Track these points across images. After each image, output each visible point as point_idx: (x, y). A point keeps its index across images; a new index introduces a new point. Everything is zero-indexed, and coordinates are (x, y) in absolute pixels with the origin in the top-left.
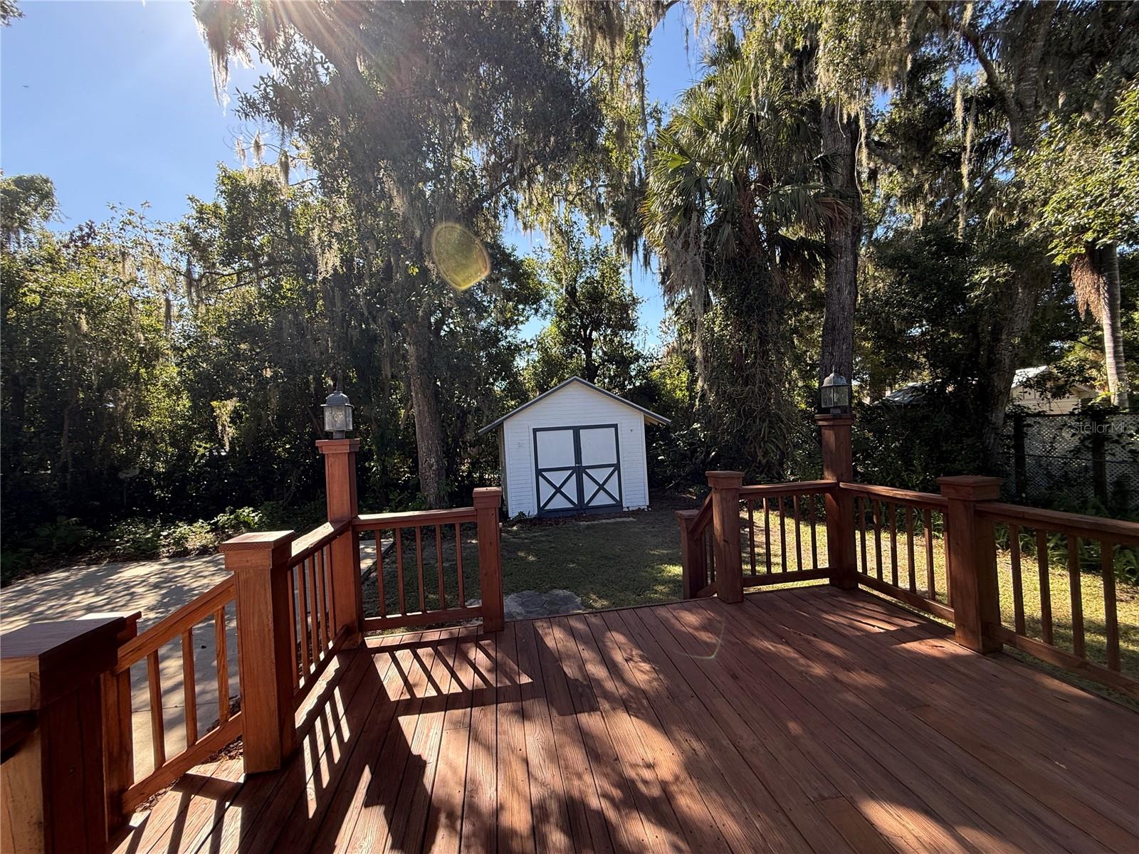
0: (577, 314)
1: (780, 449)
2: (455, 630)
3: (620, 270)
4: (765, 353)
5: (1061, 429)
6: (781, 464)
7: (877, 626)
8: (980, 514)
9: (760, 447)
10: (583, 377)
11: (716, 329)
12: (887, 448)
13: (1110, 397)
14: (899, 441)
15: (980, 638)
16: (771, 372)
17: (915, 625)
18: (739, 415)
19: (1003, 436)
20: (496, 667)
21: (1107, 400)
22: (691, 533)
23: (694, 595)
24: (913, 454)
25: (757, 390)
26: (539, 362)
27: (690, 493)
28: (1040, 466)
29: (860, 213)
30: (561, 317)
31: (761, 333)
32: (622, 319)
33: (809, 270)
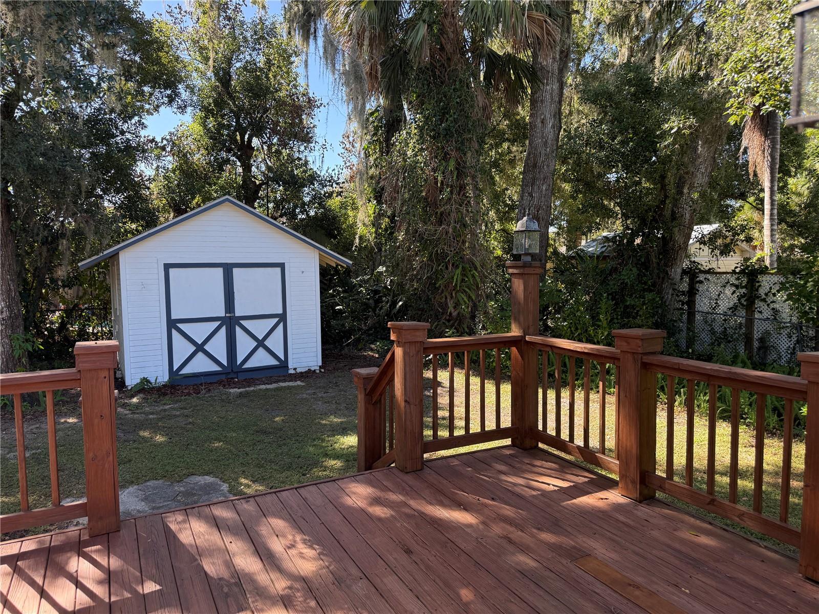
0: (232, 111)
1: (472, 300)
2: (46, 537)
3: (292, 59)
4: (462, 188)
5: (725, 286)
6: (473, 317)
7: (552, 483)
8: (645, 366)
9: (452, 297)
10: (238, 198)
11: (409, 153)
12: (577, 301)
13: (764, 257)
14: (589, 295)
15: (638, 487)
16: (467, 211)
17: (586, 480)
18: (430, 259)
19: (679, 291)
20: (109, 578)
21: (761, 260)
22: (369, 394)
23: (369, 467)
24: (600, 308)
25: (451, 230)
26: (174, 171)
27: (372, 350)
28: (706, 322)
29: (569, 36)
30: (207, 110)
31: (459, 164)
32: (292, 125)
33: (513, 95)
